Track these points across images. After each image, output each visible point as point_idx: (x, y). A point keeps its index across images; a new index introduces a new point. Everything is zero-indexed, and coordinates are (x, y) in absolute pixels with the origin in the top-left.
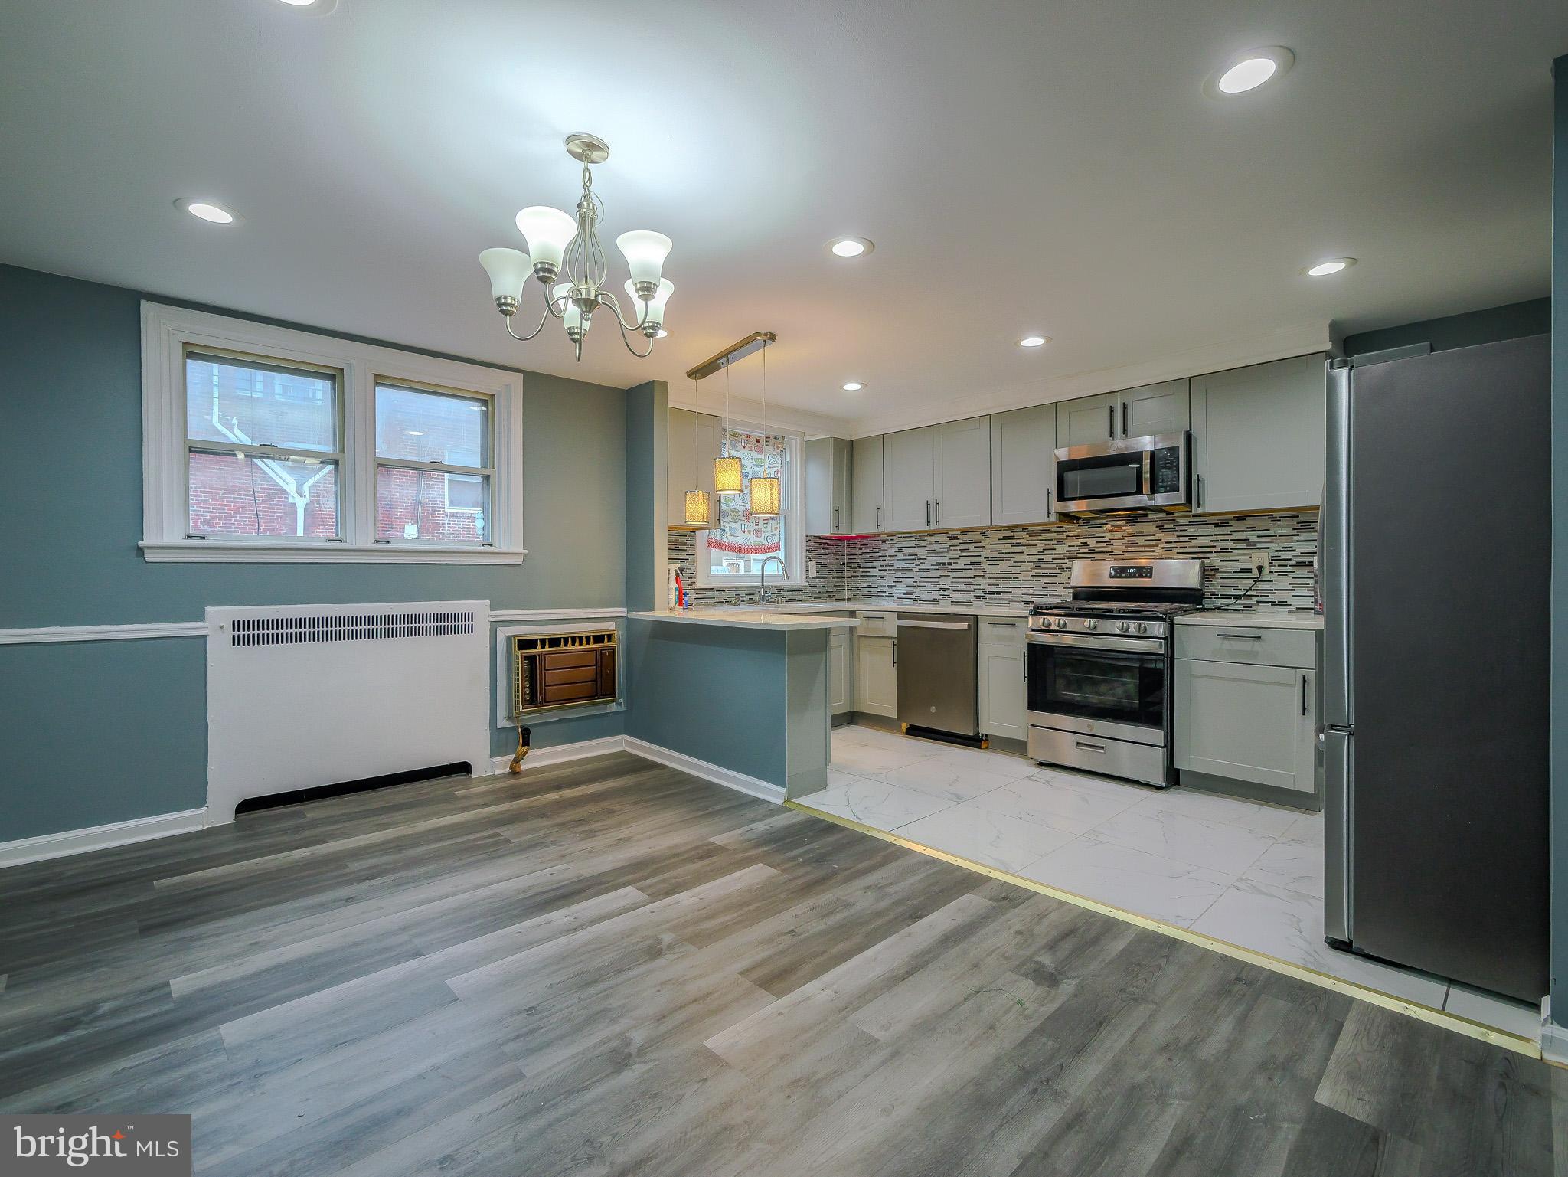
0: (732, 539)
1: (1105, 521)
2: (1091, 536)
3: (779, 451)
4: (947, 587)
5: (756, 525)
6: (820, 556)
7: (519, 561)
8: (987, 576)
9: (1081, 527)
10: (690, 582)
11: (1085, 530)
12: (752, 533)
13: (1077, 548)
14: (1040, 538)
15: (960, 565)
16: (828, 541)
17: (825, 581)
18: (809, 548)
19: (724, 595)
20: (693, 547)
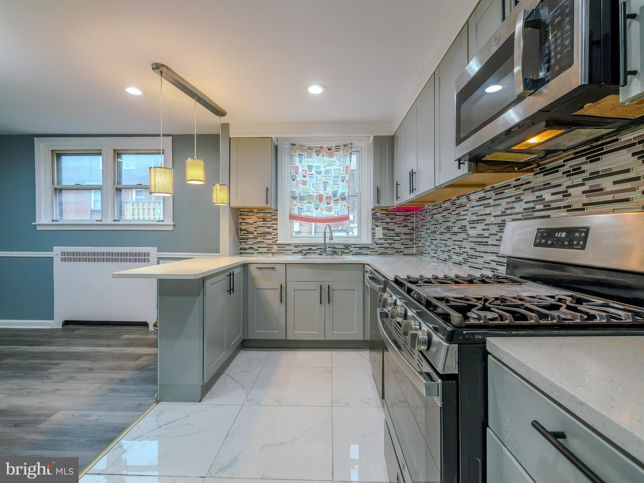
0: (309, 214)
3: (348, 153)
4: (450, 248)
5: (327, 204)
6: (387, 223)
7: (171, 228)
10: (274, 240)
12: (324, 209)
16: (395, 213)
17: (392, 241)
18: (375, 218)
19: (300, 249)
20: (276, 220)
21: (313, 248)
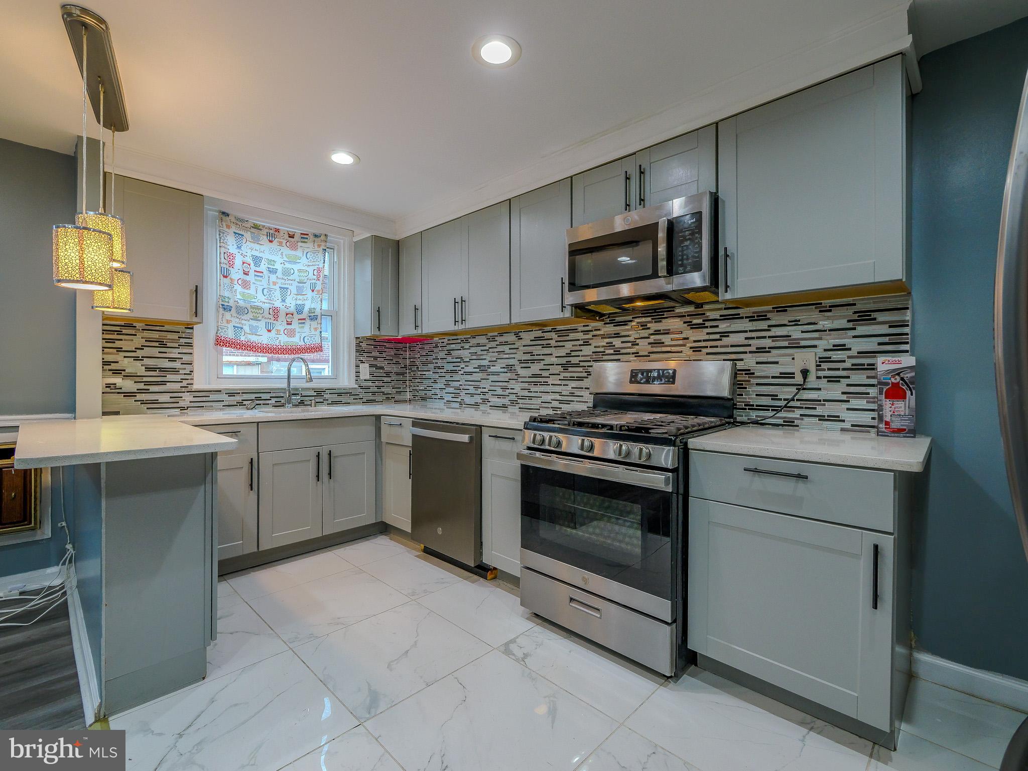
0: (254, 339)
1: (630, 318)
2: (617, 335)
3: (321, 249)
4: (486, 390)
5: (288, 324)
6: (375, 358)
8: (520, 380)
9: (607, 325)
10: (185, 383)
11: (610, 329)
12: (282, 332)
13: (602, 349)
14: (568, 338)
15: (497, 368)
16: (385, 344)
17: (381, 384)
18: (359, 350)
19: (238, 398)
20: (190, 345)
21: (264, 396)
